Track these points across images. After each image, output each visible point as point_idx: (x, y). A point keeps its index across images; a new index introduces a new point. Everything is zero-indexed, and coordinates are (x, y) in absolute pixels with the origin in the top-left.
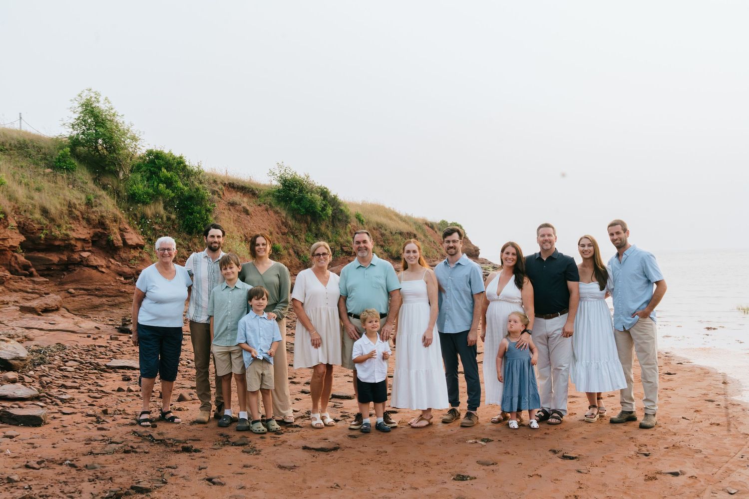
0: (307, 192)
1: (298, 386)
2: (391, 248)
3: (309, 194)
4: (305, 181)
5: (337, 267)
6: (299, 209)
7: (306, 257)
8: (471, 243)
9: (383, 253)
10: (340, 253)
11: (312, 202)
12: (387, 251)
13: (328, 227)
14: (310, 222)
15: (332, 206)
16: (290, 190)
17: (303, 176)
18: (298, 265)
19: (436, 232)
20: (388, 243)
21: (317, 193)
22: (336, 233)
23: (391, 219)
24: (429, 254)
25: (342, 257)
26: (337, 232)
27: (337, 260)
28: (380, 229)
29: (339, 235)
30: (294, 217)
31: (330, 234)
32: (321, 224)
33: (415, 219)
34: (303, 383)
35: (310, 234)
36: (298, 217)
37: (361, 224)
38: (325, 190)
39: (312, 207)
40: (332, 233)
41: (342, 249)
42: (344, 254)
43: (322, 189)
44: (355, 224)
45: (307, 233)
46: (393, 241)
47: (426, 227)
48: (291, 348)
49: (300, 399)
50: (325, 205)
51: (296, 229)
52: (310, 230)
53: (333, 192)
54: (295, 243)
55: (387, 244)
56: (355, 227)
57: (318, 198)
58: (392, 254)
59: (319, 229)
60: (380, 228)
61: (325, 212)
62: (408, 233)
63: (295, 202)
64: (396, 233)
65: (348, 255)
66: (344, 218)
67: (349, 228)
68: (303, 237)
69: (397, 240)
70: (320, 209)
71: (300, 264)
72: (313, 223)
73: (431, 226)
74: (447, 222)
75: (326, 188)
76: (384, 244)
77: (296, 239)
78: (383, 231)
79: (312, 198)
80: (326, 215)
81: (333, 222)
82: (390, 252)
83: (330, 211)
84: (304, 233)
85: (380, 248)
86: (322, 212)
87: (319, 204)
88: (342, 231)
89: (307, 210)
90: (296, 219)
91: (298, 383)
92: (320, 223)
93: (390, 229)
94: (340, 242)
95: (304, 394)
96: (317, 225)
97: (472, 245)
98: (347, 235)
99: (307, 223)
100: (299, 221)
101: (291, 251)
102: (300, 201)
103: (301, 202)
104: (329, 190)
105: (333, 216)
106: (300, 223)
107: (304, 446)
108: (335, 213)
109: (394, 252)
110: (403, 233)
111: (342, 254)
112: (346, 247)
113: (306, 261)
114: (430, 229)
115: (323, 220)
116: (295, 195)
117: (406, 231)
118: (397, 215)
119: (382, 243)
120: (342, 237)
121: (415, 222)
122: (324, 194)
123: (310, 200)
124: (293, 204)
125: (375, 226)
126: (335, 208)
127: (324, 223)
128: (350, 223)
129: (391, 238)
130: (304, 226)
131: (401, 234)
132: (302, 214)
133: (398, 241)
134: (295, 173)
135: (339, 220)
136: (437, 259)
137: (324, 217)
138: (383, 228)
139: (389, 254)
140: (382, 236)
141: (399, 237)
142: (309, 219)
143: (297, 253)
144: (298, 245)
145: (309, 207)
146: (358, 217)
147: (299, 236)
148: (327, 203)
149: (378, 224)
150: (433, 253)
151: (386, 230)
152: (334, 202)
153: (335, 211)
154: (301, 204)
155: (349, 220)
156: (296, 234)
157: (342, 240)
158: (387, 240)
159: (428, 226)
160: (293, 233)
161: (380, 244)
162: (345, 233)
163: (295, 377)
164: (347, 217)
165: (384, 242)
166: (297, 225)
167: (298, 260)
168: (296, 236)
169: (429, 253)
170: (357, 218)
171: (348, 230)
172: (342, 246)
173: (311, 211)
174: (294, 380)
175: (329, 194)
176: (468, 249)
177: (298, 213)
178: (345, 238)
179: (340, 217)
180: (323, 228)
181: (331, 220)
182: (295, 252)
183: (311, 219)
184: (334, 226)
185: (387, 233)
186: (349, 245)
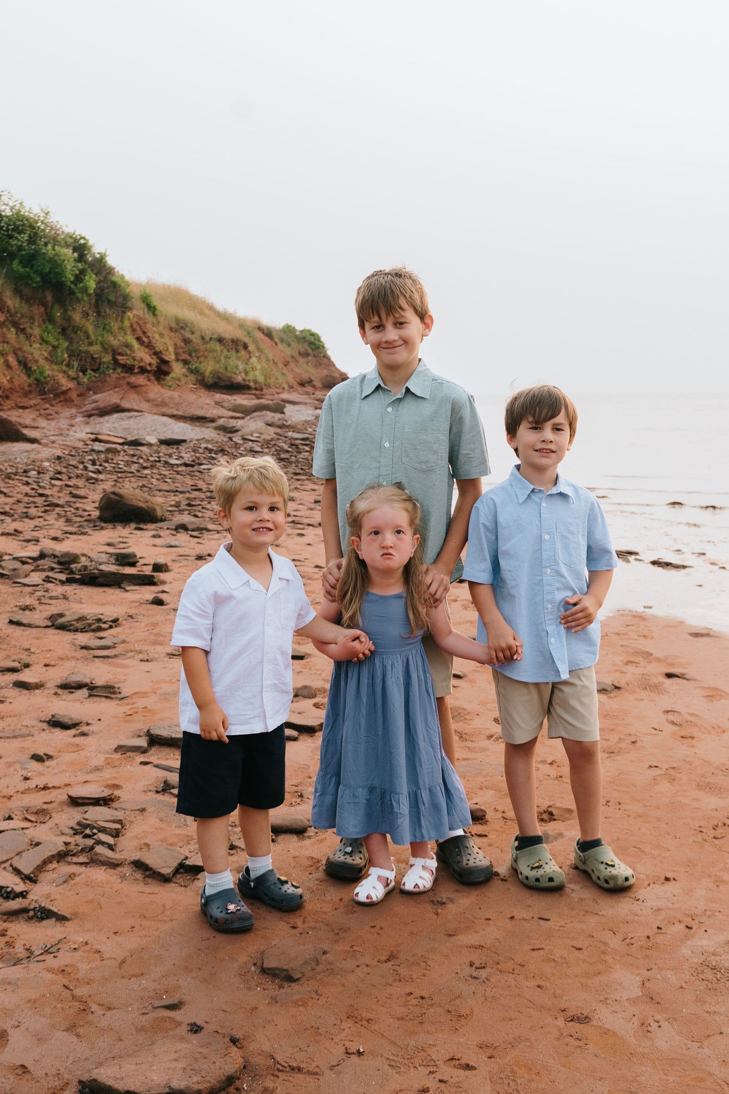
0: (46, 244)
1: (38, 698)
2: (202, 366)
3: (50, 247)
4: (42, 222)
5: (105, 394)
6: (28, 276)
7: (42, 373)
8: (334, 366)
9: (188, 374)
10: (111, 366)
11: (56, 264)
12: (195, 372)
13: (88, 315)
14: (50, 304)
15: (96, 274)
16: (11, 237)
17: (36, 210)
18: (27, 389)
19: (276, 344)
20: (198, 357)
21: (67, 246)
22: (104, 329)
23: (202, 313)
24: (268, 380)
25: (115, 376)
26: (105, 325)
27: (105, 381)
28: (182, 331)
29: (110, 331)
30: (17, 291)
31: (90, 329)
32: (74, 309)
33: (239, 320)
34: (51, 685)
35: (50, 327)
36: (27, 291)
37: (151, 314)
38: (82, 241)
39: (56, 273)
40: (96, 327)
41: (115, 360)
42: (119, 370)
43: (75, 239)
44: (140, 313)
45: (44, 326)
46: (206, 353)
47: (260, 335)
48: (15, 570)
49: (49, 757)
50: (82, 272)
51: (23, 316)
52: (51, 319)
53: (97, 247)
54: (19, 343)
55: (195, 359)
56: (139, 318)
57: (68, 254)
58: (204, 377)
59: (69, 319)
60: (182, 328)
61: (81, 285)
62: (233, 341)
63: (21, 262)
64: (211, 339)
65: (126, 372)
66: (120, 300)
67: (129, 319)
68: (36, 331)
69: (213, 351)
70: (72, 279)
71: (30, 385)
72: (57, 307)
73: (268, 333)
74: (294, 328)
75: (84, 238)
76: (188, 357)
77: (22, 336)
78: (188, 335)
79: (56, 255)
80: (85, 290)
81: (97, 305)
82: (201, 374)
83: (91, 282)
84: (39, 326)
85: (181, 366)
86: (76, 285)
87: (69, 267)
88: (115, 325)
89: (44, 277)
90: (22, 297)
91: (39, 686)
92: (72, 305)
93: (201, 331)
94: (111, 346)
95: (58, 733)
96: (65, 311)
97: (337, 369)
98: (125, 333)
99: (44, 304)
100: (28, 300)
101: (11, 359)
102: (30, 260)
103: (34, 262)
104: (90, 243)
105: (97, 295)
106: (31, 305)
107: (85, 1077)
108: (102, 289)
109: (207, 374)
110: (224, 339)
111: (114, 369)
112: (122, 355)
113: (42, 379)
114: (266, 338)
115: (78, 300)
116: (20, 248)
117: (231, 337)
118: (212, 308)
119: (185, 356)
120: (115, 336)
121: (242, 324)
122: (81, 249)
123: (50, 258)
124: (16, 265)
125: (174, 325)
126: (102, 279)
127: (79, 308)
128: (130, 309)
129: (202, 347)
130: (37, 310)
131: (220, 340)
132: (34, 285)
133: (215, 355)
134: (21, 203)
135: (109, 302)
136: (283, 389)
137: (79, 295)
138: (187, 329)
139: (200, 378)
140: (186, 344)
141: (218, 347)
142: (49, 297)
143: (24, 364)
144: (26, 348)
145: (50, 272)
146: (146, 300)
147: (29, 330)
148: (86, 266)
149: (177, 321)
150: (277, 379)
151: (193, 333)
152: (100, 266)
153: (102, 284)
154: (33, 266)
155: (129, 304)
156: (22, 327)
157: (115, 343)
158: (196, 351)
159: (263, 333)
160: (15, 324)
161: (182, 358)
162: (122, 329)
163: (27, 666)
164: (126, 297)
165: (190, 355)
166: (25, 308)
167: (25, 378)
168: (23, 330)
169: (270, 378)
170: (144, 302)
171: (127, 323)
172: (115, 353)
173: (54, 281)
174: (26, 676)
175: (89, 249)
176: (330, 376)
177: (27, 284)
178: (121, 338)
179: (112, 297)
180: (77, 317)
181: (93, 301)
182: (19, 362)
183: (53, 297)
184: (99, 313)
185: (195, 338)
186: (128, 352)
